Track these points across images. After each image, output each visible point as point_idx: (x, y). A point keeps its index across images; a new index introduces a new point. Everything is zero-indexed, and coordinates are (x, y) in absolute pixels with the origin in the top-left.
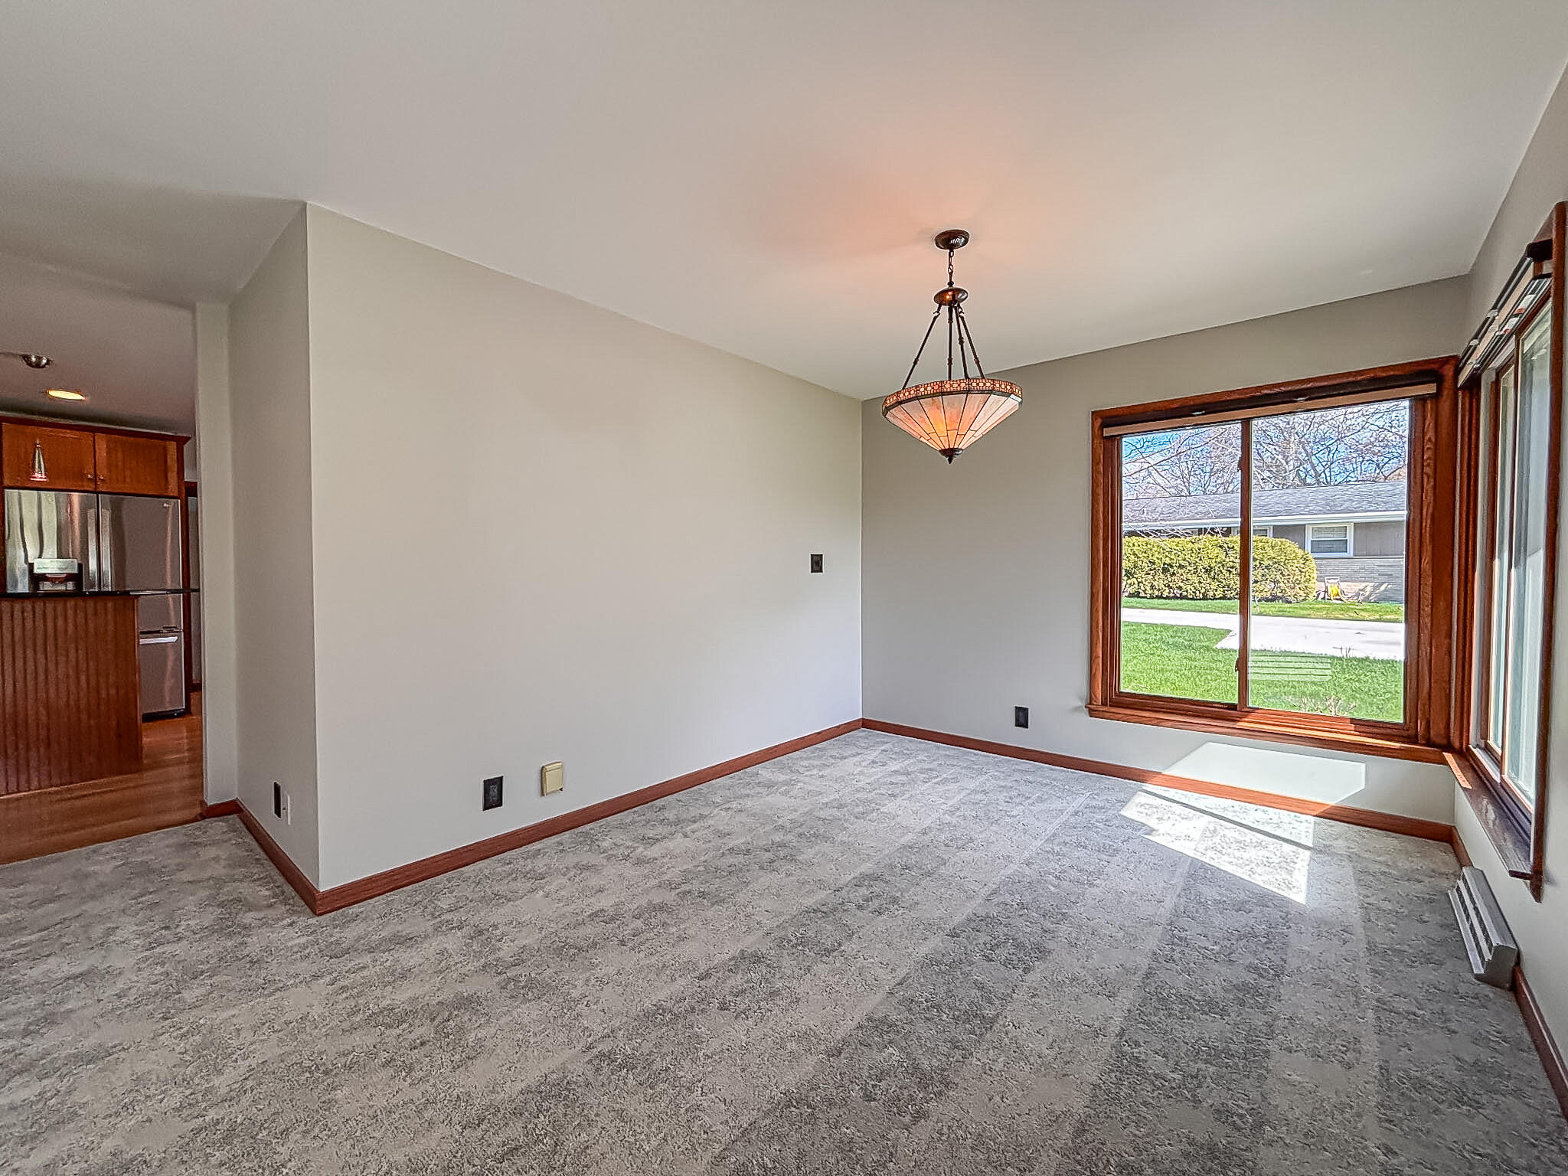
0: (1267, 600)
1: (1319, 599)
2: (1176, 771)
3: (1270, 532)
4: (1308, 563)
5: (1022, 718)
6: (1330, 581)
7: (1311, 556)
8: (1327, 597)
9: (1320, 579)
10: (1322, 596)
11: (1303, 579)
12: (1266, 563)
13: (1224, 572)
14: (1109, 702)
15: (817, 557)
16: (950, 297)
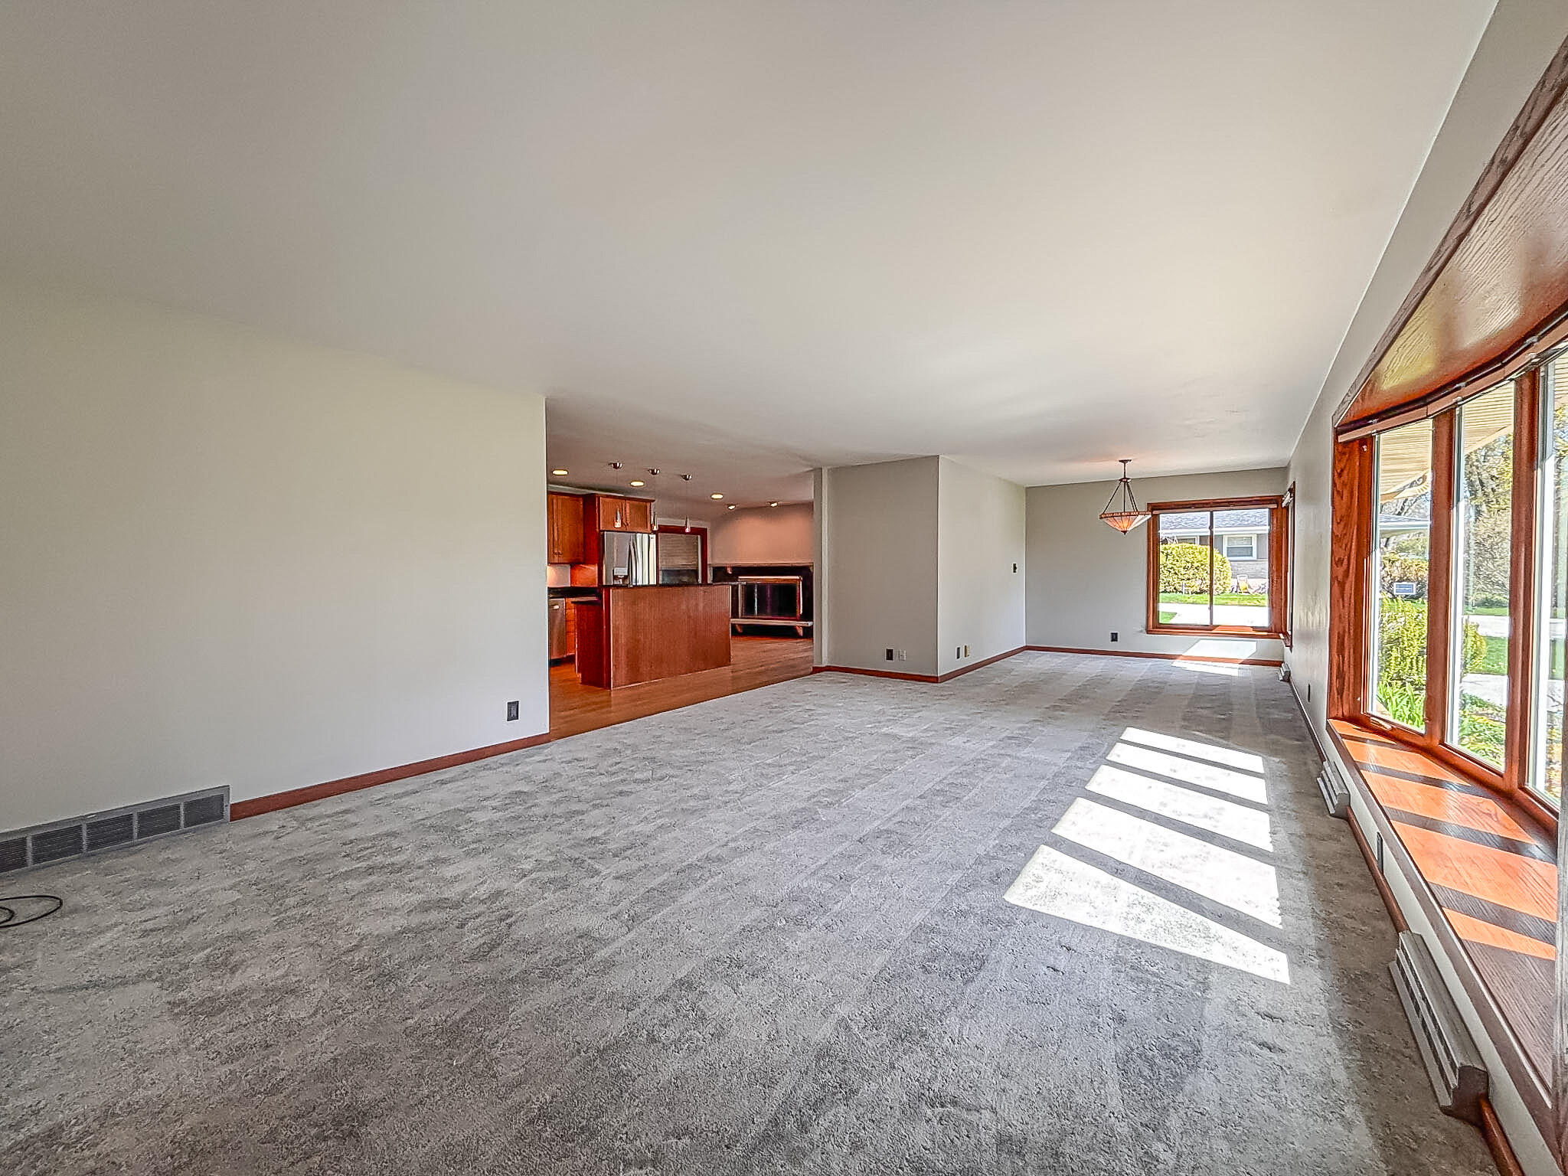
0: (1197, 593)
1: (1234, 592)
3: (1198, 541)
4: (1225, 565)
5: (1114, 637)
6: (1241, 578)
7: (1227, 559)
8: (1239, 591)
9: (1234, 577)
10: (1235, 590)
11: (1223, 577)
12: (1196, 565)
13: (1165, 572)
14: (1155, 627)
15: (1015, 565)
16: (1124, 480)
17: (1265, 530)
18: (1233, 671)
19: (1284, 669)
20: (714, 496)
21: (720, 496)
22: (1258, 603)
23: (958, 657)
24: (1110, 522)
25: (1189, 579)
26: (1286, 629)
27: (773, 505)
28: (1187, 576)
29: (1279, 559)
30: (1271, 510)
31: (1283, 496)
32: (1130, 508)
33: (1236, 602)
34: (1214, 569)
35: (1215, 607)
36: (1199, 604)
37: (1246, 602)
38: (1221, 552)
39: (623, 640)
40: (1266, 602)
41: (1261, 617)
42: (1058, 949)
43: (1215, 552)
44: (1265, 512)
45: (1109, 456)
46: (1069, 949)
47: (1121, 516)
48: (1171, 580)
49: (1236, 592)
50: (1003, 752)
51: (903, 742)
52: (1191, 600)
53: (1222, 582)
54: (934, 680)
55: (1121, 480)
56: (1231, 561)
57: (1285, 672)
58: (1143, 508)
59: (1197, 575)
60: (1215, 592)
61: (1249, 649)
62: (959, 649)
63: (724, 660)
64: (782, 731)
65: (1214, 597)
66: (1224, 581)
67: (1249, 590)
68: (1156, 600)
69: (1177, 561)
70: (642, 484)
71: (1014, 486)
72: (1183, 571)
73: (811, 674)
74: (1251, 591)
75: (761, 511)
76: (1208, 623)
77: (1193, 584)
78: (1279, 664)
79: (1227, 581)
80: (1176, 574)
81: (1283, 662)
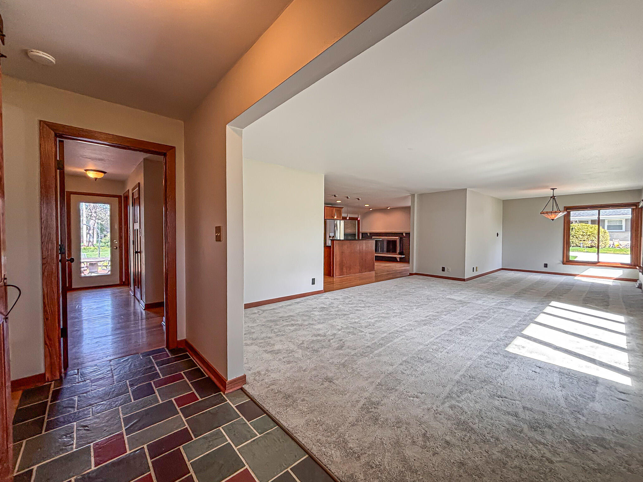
0: (589, 247)
1: (611, 247)
2: (584, 273)
3: (590, 222)
4: (606, 234)
5: (546, 266)
6: (615, 241)
7: (607, 231)
8: (614, 246)
9: (611, 240)
11: (604, 240)
12: (589, 234)
14: (567, 261)
15: (497, 233)
16: (553, 197)
17: (629, 217)
18: (610, 283)
19: (638, 282)
20: (365, 205)
21: (368, 205)
22: (625, 253)
23: (473, 271)
24: (545, 215)
25: (584, 241)
26: (640, 264)
27: (388, 208)
28: (583, 239)
29: (637, 230)
30: (633, 210)
31: (639, 203)
32: (555, 209)
33: (612, 252)
34: (600, 236)
35: (600, 254)
36: (590, 252)
37: (618, 252)
38: (604, 228)
39: (338, 260)
40: (629, 252)
41: (627, 259)
42: (536, 367)
43: (601, 227)
44: (629, 210)
45: (546, 187)
46: (540, 367)
47: (551, 213)
48: (574, 241)
49: (613, 247)
50: (499, 307)
51: (457, 301)
52: (586, 250)
53: (604, 242)
54: (464, 280)
55: (551, 197)
56: (609, 232)
57: (639, 284)
58: (562, 208)
59: (589, 239)
60: (600, 247)
61: (619, 273)
62: (473, 268)
63: (372, 269)
64: (406, 295)
65: (600, 249)
66: (605, 242)
67: (620, 246)
68: (568, 250)
69: (578, 232)
70: (340, 202)
71: (498, 200)
72: (581, 237)
73: (409, 276)
74: (621, 247)
75: (384, 210)
76: (596, 260)
77: (586, 243)
78: (635, 281)
79: (607, 242)
80: (577, 238)
81: (638, 280)
